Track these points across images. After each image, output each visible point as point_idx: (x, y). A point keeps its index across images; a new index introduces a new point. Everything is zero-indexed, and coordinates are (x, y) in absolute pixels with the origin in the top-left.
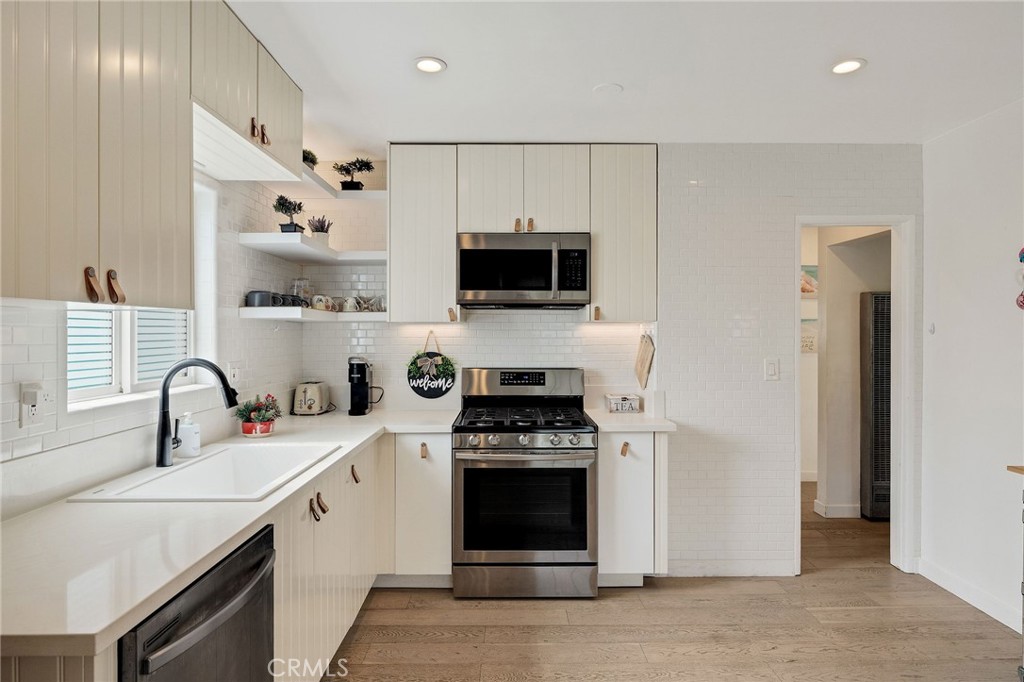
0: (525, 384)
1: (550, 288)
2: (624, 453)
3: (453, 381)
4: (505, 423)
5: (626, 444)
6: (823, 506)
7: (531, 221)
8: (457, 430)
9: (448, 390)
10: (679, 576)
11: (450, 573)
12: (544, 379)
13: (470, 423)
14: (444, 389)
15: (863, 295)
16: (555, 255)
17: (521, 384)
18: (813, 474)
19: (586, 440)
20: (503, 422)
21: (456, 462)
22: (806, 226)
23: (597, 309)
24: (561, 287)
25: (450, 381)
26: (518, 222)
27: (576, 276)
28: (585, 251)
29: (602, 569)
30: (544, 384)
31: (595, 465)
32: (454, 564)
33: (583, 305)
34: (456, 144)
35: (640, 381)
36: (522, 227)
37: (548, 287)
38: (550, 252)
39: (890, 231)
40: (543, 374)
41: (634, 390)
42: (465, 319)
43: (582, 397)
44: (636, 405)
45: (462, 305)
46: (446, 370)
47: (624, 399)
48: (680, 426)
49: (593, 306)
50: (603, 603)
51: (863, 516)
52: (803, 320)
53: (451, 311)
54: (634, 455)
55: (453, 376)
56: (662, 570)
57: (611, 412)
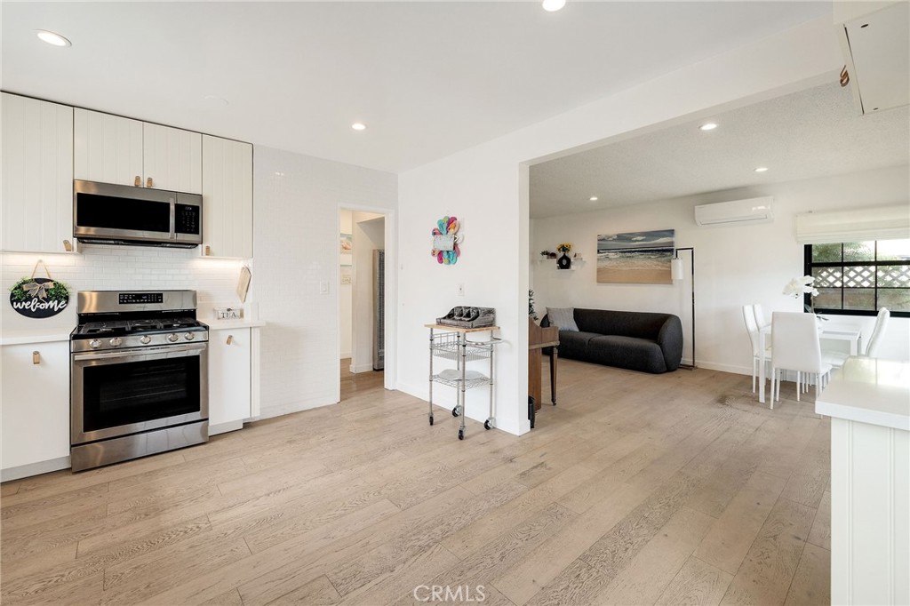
0: (144, 302)
1: (168, 231)
2: (228, 342)
3: (67, 303)
4: (127, 329)
5: (230, 337)
6: (355, 368)
7: (150, 180)
8: (75, 337)
9: (60, 310)
10: (268, 417)
11: (68, 454)
12: (162, 299)
13: (90, 331)
14: (56, 309)
15: (374, 251)
16: (172, 208)
17: (140, 302)
18: (349, 353)
19: (199, 336)
20: (124, 328)
21: (74, 364)
22: (343, 209)
23: (208, 248)
24: (178, 230)
25: (63, 302)
26: (138, 179)
27: (190, 224)
28: (198, 207)
29: (211, 422)
30: (162, 302)
31: (206, 352)
32: (72, 446)
33: (197, 245)
34: (73, 106)
35: (240, 296)
36: (141, 183)
37: (167, 229)
38: (168, 205)
39: (384, 218)
40: (161, 295)
41: (236, 304)
42: (81, 251)
43: (195, 310)
44: (238, 313)
45: (78, 238)
46: (60, 294)
47: (229, 310)
48: (268, 324)
49: (204, 245)
50: (212, 444)
51: (374, 369)
52: (341, 266)
53: (66, 242)
54: (236, 344)
55: (67, 298)
56: (257, 415)
57: (219, 319)
